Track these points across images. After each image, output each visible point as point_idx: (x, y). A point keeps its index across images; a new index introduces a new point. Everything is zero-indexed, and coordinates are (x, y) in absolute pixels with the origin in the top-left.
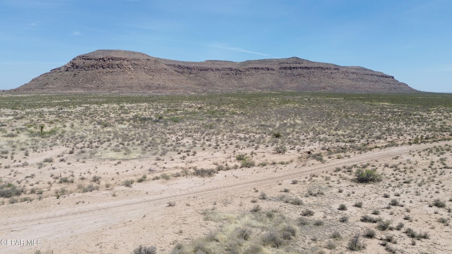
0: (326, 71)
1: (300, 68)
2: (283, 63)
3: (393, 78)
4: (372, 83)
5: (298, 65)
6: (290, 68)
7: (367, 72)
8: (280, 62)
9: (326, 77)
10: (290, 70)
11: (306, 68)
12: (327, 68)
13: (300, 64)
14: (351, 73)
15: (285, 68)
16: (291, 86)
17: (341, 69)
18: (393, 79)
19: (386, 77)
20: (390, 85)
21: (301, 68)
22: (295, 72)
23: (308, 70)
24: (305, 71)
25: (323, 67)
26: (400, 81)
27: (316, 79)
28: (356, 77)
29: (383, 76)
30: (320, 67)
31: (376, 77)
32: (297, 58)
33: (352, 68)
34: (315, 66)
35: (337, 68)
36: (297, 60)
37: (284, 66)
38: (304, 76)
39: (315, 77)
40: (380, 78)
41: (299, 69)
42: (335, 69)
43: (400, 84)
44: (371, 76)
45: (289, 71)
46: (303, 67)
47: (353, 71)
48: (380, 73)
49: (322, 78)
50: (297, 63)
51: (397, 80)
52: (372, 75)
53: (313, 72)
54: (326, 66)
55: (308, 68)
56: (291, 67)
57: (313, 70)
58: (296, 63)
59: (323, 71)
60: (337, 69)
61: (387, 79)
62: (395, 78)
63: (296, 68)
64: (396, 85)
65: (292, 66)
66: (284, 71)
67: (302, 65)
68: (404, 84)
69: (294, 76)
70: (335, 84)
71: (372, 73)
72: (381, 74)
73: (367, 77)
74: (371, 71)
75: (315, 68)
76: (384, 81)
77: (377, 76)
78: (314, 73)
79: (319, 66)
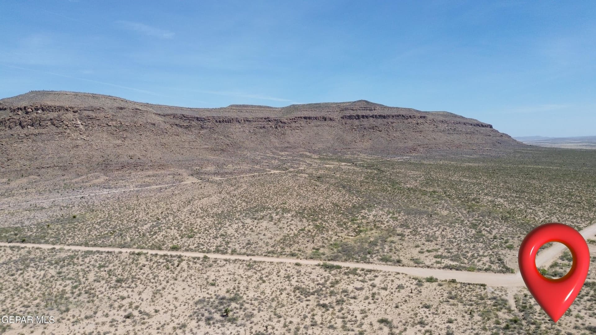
0: (410, 120)
1: (372, 117)
2: (346, 109)
3: (491, 127)
4: (469, 136)
5: (368, 113)
6: (358, 117)
7: (458, 120)
8: (342, 108)
9: (412, 130)
10: (358, 120)
11: (380, 116)
12: (410, 116)
13: (371, 110)
14: (440, 121)
15: (350, 117)
16: (363, 147)
17: (430, 117)
18: (491, 129)
19: (483, 126)
20: (491, 137)
21: (373, 118)
22: (365, 122)
23: (384, 119)
24: (380, 121)
25: (404, 114)
26: (501, 131)
27: (398, 134)
28: (447, 128)
29: (478, 125)
30: (400, 115)
31: (470, 127)
32: (366, 101)
33: (437, 114)
34: (393, 114)
35: (423, 116)
36: (367, 105)
37: (348, 113)
38: (380, 129)
39: (396, 131)
40: (475, 127)
41: (371, 118)
42: (421, 117)
43: (502, 135)
44: (464, 126)
45: (356, 122)
46: (376, 116)
47: (442, 118)
48: (474, 120)
49: (405, 131)
50: (367, 110)
51: (497, 130)
52: (464, 124)
53: (392, 123)
54: (408, 114)
55: (384, 117)
56: (358, 116)
57: (390, 120)
58: (365, 109)
59: (406, 121)
60: (424, 117)
61: (484, 128)
62: (494, 127)
63: (367, 117)
64: (498, 138)
65: (360, 113)
66: (349, 121)
67: (375, 113)
68: (506, 135)
69: (365, 129)
70: (426, 141)
71: (465, 121)
72: (476, 122)
73: (460, 127)
74: (463, 117)
75: (393, 117)
76: (482, 131)
77: (471, 125)
78: (394, 125)
79: (398, 113)
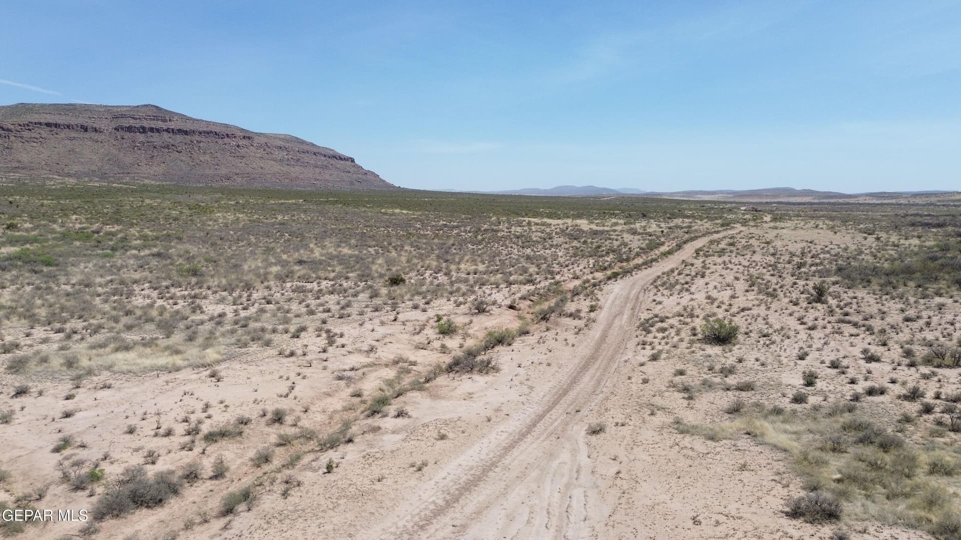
0: (226, 140)
1: (167, 130)
2: (123, 116)
3: (353, 161)
4: (318, 170)
5: (160, 124)
6: (143, 130)
7: (306, 148)
8: (115, 114)
9: (228, 154)
10: (143, 135)
11: (180, 131)
12: (227, 135)
13: (164, 121)
14: (276, 147)
15: (130, 129)
16: (152, 172)
17: (257, 140)
18: (353, 164)
19: (341, 159)
20: (349, 175)
21: (169, 132)
22: (156, 138)
23: (186, 136)
24: (179, 138)
25: (217, 131)
26: (366, 167)
27: (207, 157)
28: (286, 157)
29: (334, 157)
30: (211, 132)
31: (323, 158)
32: (157, 107)
33: (276, 137)
34: (201, 129)
35: (248, 136)
36: (159, 113)
37: (126, 123)
38: (179, 149)
39: (204, 153)
40: (330, 160)
41: (165, 133)
42: (244, 137)
43: (366, 173)
44: (314, 157)
45: (141, 137)
46: (173, 130)
47: (280, 143)
48: (330, 149)
49: (219, 155)
50: (158, 120)
51: (361, 165)
52: (315, 154)
53: (199, 142)
54: (225, 131)
55: (186, 133)
56: (143, 128)
57: (196, 138)
58: (156, 118)
59: (220, 141)
60: (249, 138)
61: (342, 162)
62: (357, 162)
63: (158, 130)
64: (360, 176)
65: (146, 124)
66: (127, 135)
67: (172, 125)
68: (373, 173)
69: (155, 147)
70: (249, 170)
71: (315, 150)
72: (332, 153)
73: (306, 158)
74: (313, 145)
75: (200, 133)
76: (338, 166)
77: (325, 156)
78: (201, 145)
79: (209, 129)
